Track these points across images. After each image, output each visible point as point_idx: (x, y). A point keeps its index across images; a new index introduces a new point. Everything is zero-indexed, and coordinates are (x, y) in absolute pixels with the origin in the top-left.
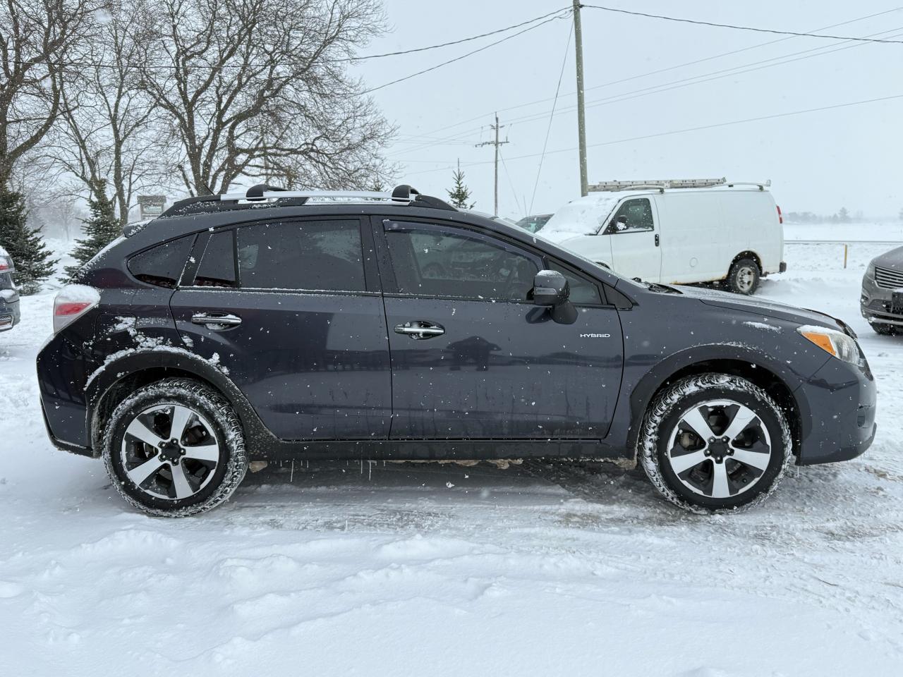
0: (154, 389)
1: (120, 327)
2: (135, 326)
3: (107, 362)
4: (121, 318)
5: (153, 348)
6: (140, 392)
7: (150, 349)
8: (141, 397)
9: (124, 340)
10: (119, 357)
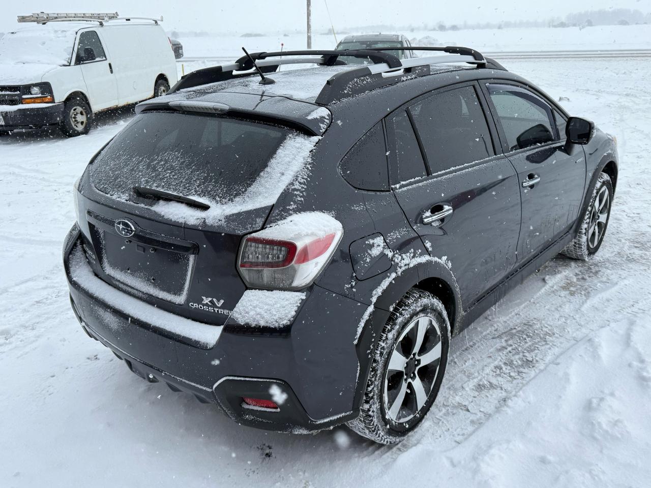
0: (406, 310)
1: (375, 252)
2: (388, 246)
3: (374, 300)
4: (371, 241)
5: (408, 265)
6: (396, 319)
7: (407, 267)
8: (400, 323)
9: (385, 265)
10: (385, 287)
